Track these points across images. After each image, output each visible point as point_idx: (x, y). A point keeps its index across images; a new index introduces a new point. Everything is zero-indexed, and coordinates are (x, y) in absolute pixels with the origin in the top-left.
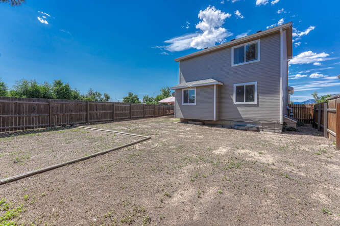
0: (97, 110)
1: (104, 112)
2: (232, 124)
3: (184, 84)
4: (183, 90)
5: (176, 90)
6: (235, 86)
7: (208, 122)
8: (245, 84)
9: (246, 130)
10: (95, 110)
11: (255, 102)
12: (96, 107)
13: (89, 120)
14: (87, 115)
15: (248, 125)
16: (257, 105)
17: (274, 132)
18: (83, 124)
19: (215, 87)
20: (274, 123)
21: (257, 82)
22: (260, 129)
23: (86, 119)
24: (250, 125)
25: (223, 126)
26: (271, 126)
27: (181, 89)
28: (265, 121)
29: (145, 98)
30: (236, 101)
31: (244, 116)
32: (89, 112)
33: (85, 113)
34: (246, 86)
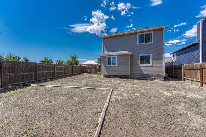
0: (43, 71)
1: (48, 71)
2: (138, 77)
3: (106, 53)
4: (107, 57)
5: (102, 56)
6: (139, 55)
7: (123, 76)
8: (145, 55)
9: (148, 80)
10: (42, 70)
11: (151, 65)
12: (43, 68)
13: (38, 79)
14: (36, 74)
15: (147, 77)
16: (152, 66)
17: (161, 80)
18: (34, 82)
19: (129, 56)
20: (161, 76)
21: (151, 54)
22: (154, 79)
23: (35, 78)
24: (148, 77)
25: (132, 78)
26: (159, 77)
27: (106, 56)
28: (156, 74)
29: (57, 61)
30: (140, 64)
31: (145, 72)
32: (38, 72)
33: (34, 73)
34: (146, 56)
